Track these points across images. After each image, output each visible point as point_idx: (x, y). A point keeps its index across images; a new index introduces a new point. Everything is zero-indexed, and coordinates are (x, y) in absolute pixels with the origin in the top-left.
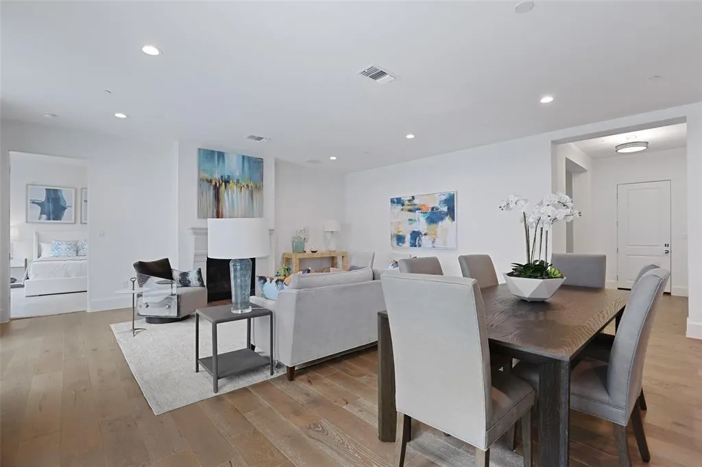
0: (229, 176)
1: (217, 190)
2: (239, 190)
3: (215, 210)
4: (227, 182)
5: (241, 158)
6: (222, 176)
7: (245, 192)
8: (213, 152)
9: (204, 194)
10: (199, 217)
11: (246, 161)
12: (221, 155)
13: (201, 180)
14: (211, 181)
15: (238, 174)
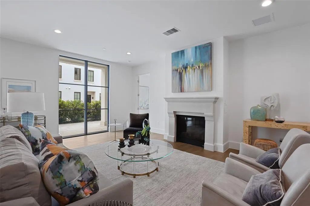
0: (187, 64)
1: (181, 74)
2: (193, 71)
3: (180, 87)
4: (186, 68)
5: (194, 48)
6: (183, 65)
7: (198, 72)
8: (178, 52)
9: (175, 78)
10: (172, 92)
11: (198, 49)
12: (182, 52)
13: (173, 71)
14: (177, 70)
15: (192, 60)
